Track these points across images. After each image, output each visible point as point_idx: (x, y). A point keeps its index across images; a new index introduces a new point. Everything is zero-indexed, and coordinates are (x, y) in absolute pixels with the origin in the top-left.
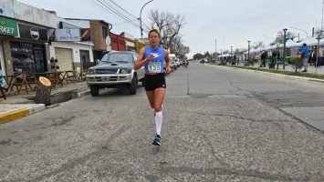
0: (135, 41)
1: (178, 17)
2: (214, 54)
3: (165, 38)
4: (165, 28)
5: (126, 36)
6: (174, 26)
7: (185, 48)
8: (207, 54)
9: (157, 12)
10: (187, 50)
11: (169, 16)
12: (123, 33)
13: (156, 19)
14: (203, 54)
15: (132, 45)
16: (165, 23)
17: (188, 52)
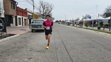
0: (33, 13)
1: (51, 5)
3: (46, 13)
4: (46, 9)
5: (27, 10)
6: (50, 8)
7: (53, 18)
8: (60, 21)
9: (42, 2)
10: (54, 19)
11: (48, 4)
12: (26, 9)
13: (42, 5)
14: (59, 21)
15: (31, 14)
16: (46, 7)
17: (54, 20)
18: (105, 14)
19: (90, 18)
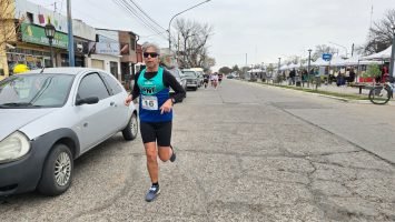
2: (244, 68)
7: (210, 60)
8: (236, 68)
10: (212, 62)
17: (213, 65)
18: (370, 45)
19: (327, 57)
